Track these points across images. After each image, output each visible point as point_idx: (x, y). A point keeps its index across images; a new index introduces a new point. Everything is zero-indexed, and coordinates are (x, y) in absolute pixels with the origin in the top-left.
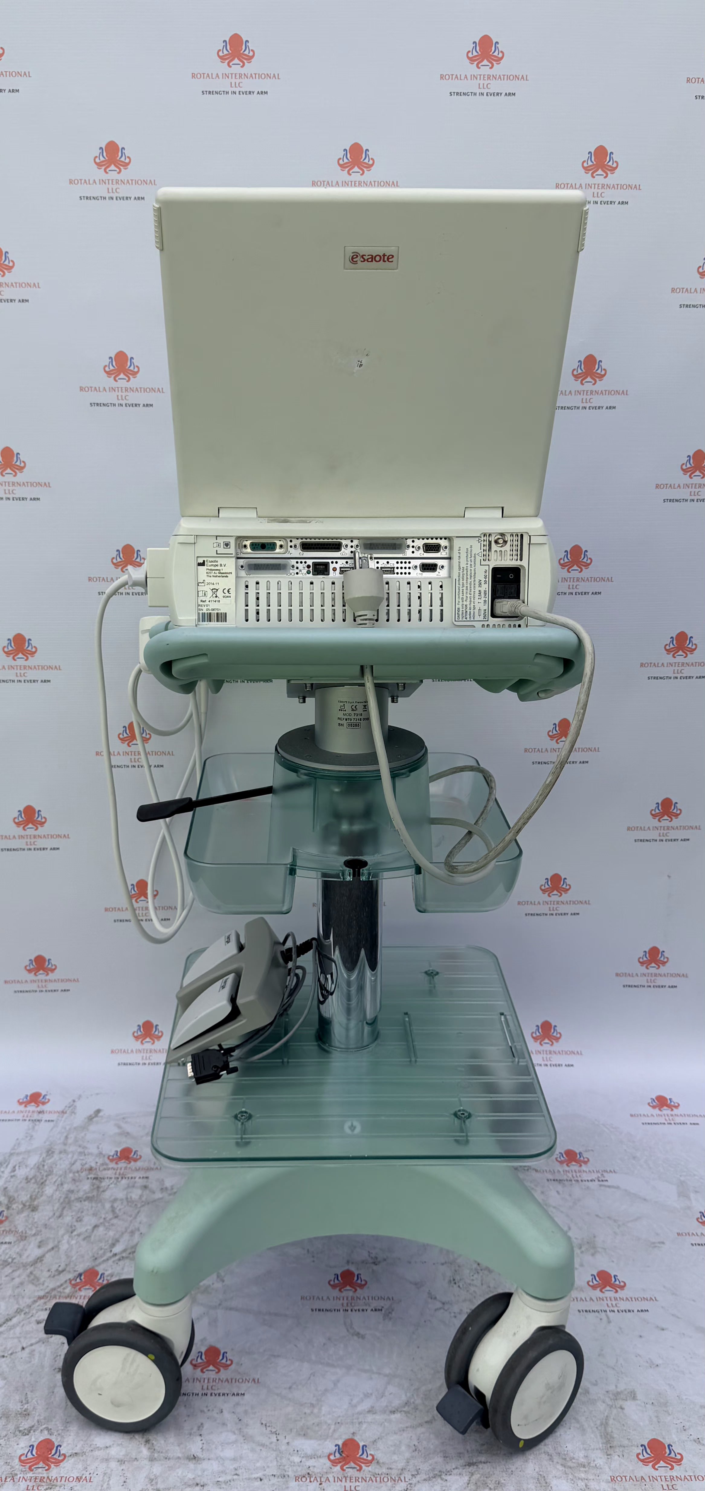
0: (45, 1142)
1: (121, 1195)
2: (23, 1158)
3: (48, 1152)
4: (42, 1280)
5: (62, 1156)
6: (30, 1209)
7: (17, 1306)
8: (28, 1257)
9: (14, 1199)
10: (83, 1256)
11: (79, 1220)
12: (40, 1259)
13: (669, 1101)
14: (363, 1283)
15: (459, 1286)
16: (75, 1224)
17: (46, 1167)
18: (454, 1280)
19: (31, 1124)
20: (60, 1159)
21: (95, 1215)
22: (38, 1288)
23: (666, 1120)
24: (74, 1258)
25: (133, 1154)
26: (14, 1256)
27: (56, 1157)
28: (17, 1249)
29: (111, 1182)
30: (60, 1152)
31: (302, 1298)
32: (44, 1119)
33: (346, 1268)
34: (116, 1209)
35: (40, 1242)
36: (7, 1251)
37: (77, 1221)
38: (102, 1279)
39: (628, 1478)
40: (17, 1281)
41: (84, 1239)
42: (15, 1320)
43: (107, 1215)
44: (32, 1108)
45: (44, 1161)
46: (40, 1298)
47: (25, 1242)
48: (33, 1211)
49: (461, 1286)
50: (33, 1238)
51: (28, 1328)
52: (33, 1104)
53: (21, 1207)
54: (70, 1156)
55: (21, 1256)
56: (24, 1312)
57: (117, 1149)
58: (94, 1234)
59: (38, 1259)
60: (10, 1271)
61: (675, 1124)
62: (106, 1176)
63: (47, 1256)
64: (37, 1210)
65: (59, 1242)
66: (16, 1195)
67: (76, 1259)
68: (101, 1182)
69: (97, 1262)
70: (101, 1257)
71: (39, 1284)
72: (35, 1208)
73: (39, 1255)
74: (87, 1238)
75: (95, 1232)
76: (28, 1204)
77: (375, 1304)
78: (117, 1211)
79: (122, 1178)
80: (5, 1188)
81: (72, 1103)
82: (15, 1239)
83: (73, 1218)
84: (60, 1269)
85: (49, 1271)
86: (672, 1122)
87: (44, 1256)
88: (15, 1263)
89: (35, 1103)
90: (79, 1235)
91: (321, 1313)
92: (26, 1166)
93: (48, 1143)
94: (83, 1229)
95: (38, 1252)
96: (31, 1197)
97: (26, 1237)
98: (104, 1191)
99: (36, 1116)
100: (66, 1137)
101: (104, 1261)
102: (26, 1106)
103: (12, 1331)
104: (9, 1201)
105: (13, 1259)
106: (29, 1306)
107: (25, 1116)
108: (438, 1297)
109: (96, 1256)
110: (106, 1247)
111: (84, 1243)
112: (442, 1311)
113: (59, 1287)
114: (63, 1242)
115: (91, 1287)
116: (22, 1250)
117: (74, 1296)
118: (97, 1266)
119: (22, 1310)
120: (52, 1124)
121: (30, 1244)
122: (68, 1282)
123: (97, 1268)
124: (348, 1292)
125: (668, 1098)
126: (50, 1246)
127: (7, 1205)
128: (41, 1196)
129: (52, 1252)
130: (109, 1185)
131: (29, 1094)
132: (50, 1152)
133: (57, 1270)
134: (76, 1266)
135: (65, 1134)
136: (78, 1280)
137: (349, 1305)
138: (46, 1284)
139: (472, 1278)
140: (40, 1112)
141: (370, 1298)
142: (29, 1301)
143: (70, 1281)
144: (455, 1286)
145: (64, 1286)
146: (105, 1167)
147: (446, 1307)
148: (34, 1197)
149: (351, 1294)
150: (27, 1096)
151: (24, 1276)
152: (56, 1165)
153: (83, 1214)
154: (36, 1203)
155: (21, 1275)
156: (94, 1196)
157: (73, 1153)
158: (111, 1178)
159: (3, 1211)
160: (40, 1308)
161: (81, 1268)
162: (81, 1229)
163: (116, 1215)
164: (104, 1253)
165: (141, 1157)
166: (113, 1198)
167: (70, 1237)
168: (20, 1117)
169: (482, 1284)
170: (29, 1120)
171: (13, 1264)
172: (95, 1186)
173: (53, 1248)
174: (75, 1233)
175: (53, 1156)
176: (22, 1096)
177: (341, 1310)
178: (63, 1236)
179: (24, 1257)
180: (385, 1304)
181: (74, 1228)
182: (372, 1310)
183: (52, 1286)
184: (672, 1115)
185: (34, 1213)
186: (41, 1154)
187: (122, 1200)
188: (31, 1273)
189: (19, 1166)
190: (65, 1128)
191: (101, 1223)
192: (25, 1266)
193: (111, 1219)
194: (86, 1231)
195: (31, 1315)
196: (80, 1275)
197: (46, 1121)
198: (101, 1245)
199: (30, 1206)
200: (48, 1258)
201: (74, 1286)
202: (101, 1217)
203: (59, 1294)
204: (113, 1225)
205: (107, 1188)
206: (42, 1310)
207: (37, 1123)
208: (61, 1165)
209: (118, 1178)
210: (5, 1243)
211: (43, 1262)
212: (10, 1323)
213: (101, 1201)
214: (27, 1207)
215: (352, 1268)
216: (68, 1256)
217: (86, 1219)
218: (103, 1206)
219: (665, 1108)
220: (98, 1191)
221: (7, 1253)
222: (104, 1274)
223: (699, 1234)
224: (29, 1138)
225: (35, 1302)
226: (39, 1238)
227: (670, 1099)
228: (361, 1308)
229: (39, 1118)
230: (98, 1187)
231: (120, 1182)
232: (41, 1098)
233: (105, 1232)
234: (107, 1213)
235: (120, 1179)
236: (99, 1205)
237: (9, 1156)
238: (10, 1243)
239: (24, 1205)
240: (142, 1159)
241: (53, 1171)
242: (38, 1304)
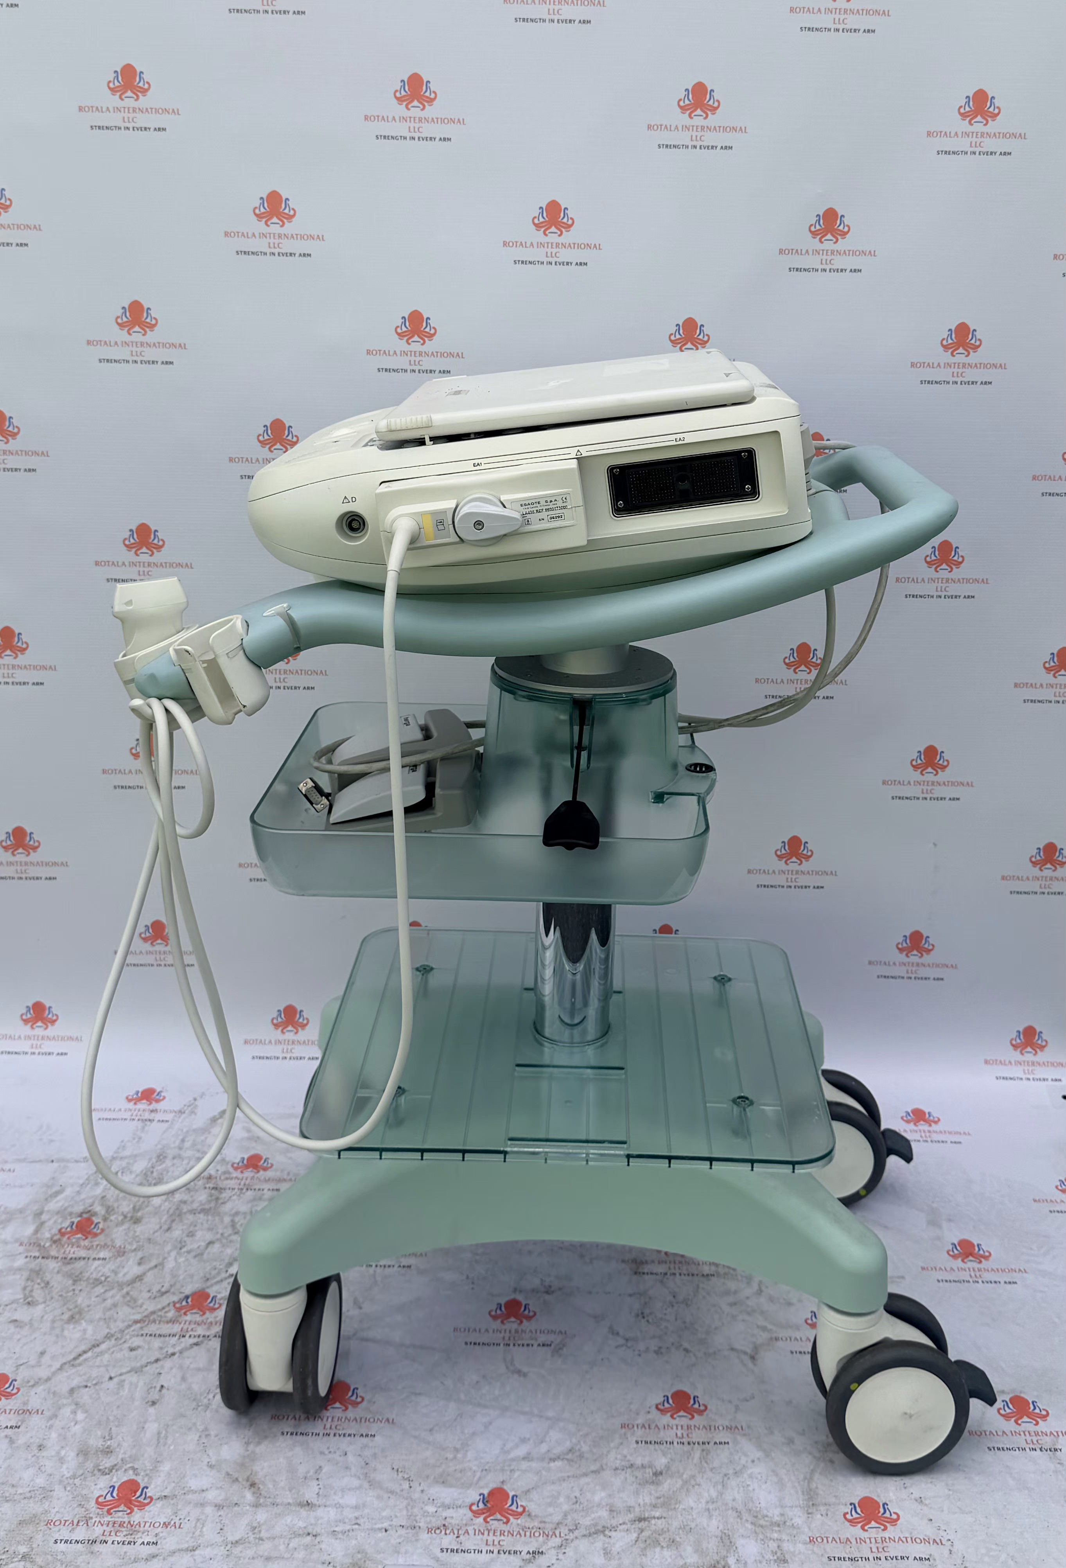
0: (156, 1146)
1: (244, 1208)
2: (128, 1163)
3: (158, 1157)
4: (140, 1302)
5: (175, 1161)
6: (132, 1221)
7: (108, 1330)
8: (125, 1275)
9: (113, 1210)
10: (192, 1276)
11: (191, 1234)
12: (140, 1278)
13: (927, 1116)
14: (531, 1314)
15: (648, 1321)
16: (186, 1239)
17: (155, 1174)
18: (642, 1313)
19: (140, 1124)
20: (173, 1165)
21: (210, 1229)
22: (134, 1311)
23: (921, 1137)
24: (181, 1278)
25: (262, 1162)
26: (108, 1275)
27: (168, 1162)
28: (111, 1266)
29: (233, 1193)
30: (174, 1158)
31: (455, 1330)
32: (156, 1119)
33: (512, 1297)
34: (237, 1223)
35: (141, 1259)
36: (99, 1269)
37: (188, 1236)
38: (213, 1302)
39: (830, 1540)
40: (109, 1302)
41: (195, 1257)
42: (103, 1347)
43: (225, 1231)
44: (143, 1105)
45: (153, 1167)
46: (136, 1322)
47: (123, 1258)
48: (135, 1223)
49: (650, 1320)
50: (133, 1254)
51: (119, 1355)
52: (144, 1101)
53: (120, 1218)
54: (185, 1162)
55: (115, 1273)
56: (115, 1337)
57: (242, 1156)
58: (207, 1251)
59: (136, 1278)
60: (102, 1291)
61: (932, 1141)
62: (228, 1186)
63: (149, 1274)
64: (140, 1222)
65: (165, 1258)
66: (116, 1205)
67: (184, 1279)
68: (221, 1193)
69: (209, 1283)
70: (214, 1277)
71: (137, 1306)
72: (138, 1220)
73: (139, 1273)
74: (199, 1255)
75: (209, 1249)
76: (129, 1215)
77: (542, 1338)
78: (238, 1226)
79: (247, 1189)
80: (103, 1197)
81: (193, 1102)
82: (111, 1254)
83: (183, 1233)
84: (163, 1290)
85: (149, 1291)
86: (929, 1139)
87: (144, 1274)
88: (109, 1282)
89: (147, 1100)
90: (189, 1252)
91: (477, 1347)
92: (131, 1172)
93: (159, 1146)
94: (195, 1246)
95: (136, 1270)
96: (134, 1208)
97: (124, 1252)
98: (223, 1203)
99: (147, 1115)
100: (183, 1141)
101: (218, 1282)
102: (135, 1104)
103: (99, 1358)
104: (107, 1211)
105: (107, 1278)
106: (122, 1331)
107: (134, 1114)
108: (621, 1333)
109: (208, 1276)
110: (221, 1267)
111: (194, 1262)
112: (624, 1348)
113: (160, 1310)
114: (170, 1259)
115: (199, 1312)
116: (118, 1267)
117: (178, 1321)
118: (208, 1287)
119: (112, 1336)
120: (166, 1125)
121: (128, 1260)
122: (172, 1305)
123: (208, 1290)
124: (512, 1324)
125: (927, 1111)
126: (153, 1264)
127: (104, 1216)
128: (147, 1206)
129: (156, 1270)
130: (230, 1197)
131: (141, 1090)
132: (161, 1157)
133: (159, 1291)
134: (182, 1286)
135: (181, 1137)
136: (184, 1303)
137: (512, 1338)
138: (145, 1307)
139: (665, 1312)
140: (152, 1111)
141: (538, 1332)
142: (121, 1325)
143: (174, 1303)
144: (643, 1321)
145: (167, 1309)
146: (227, 1176)
147: (629, 1344)
148: (137, 1207)
149: (515, 1326)
150: (137, 1093)
151: (118, 1298)
152: (168, 1172)
153: (197, 1228)
154: (139, 1214)
155: (114, 1296)
156: (211, 1208)
157: (189, 1158)
158: (233, 1189)
159: (99, 1223)
160: (136, 1333)
161: (188, 1290)
162: (192, 1245)
163: (236, 1231)
164: (219, 1273)
165: (272, 1165)
166: (233, 1211)
167: (178, 1253)
168: (127, 1115)
169: (676, 1319)
170: (139, 1120)
171: (106, 1283)
172: (213, 1198)
173: (156, 1266)
174: (184, 1250)
175: (164, 1162)
176: (131, 1093)
177: (502, 1345)
178: (169, 1253)
179: (120, 1275)
180: (556, 1339)
181: (183, 1244)
182: (539, 1345)
183: (151, 1308)
184: (929, 1132)
185: (136, 1226)
186: (150, 1159)
187: (245, 1213)
188: (128, 1293)
189: (122, 1173)
190: (182, 1130)
191: (217, 1240)
192: (121, 1286)
193: (230, 1235)
194: (199, 1247)
195: (123, 1340)
196: (187, 1297)
197: (159, 1121)
198: (215, 1263)
199: (132, 1218)
200: (149, 1277)
201: (179, 1310)
202: (217, 1233)
203: (159, 1319)
204: (231, 1241)
205: (228, 1200)
206: (138, 1336)
207: (148, 1123)
208: (173, 1172)
209: (242, 1189)
210: (99, 1259)
211: (143, 1281)
212: (97, 1350)
213: (219, 1214)
214: (128, 1219)
215: (520, 1297)
216: (174, 1276)
217: (199, 1234)
218: (222, 1221)
219: (922, 1122)
220: (217, 1202)
221: (100, 1271)
222: (216, 1296)
223: (948, 1269)
224: (136, 1140)
225: (129, 1326)
226: (140, 1254)
227: (929, 1113)
228: (526, 1343)
229: (151, 1118)
230: (217, 1199)
231: (244, 1193)
232: (156, 1094)
233: (220, 1250)
234: (226, 1227)
235: (244, 1190)
236: (217, 1218)
237: (111, 1161)
238: (104, 1259)
239: (125, 1217)
240: (274, 1167)
241: (163, 1179)
242: (132, 1328)
